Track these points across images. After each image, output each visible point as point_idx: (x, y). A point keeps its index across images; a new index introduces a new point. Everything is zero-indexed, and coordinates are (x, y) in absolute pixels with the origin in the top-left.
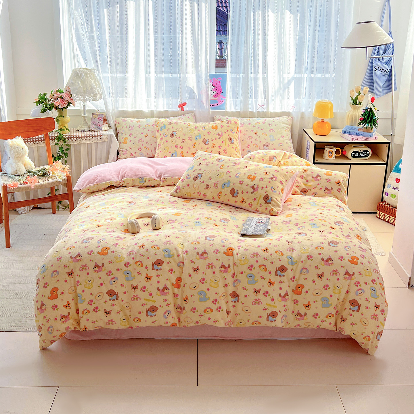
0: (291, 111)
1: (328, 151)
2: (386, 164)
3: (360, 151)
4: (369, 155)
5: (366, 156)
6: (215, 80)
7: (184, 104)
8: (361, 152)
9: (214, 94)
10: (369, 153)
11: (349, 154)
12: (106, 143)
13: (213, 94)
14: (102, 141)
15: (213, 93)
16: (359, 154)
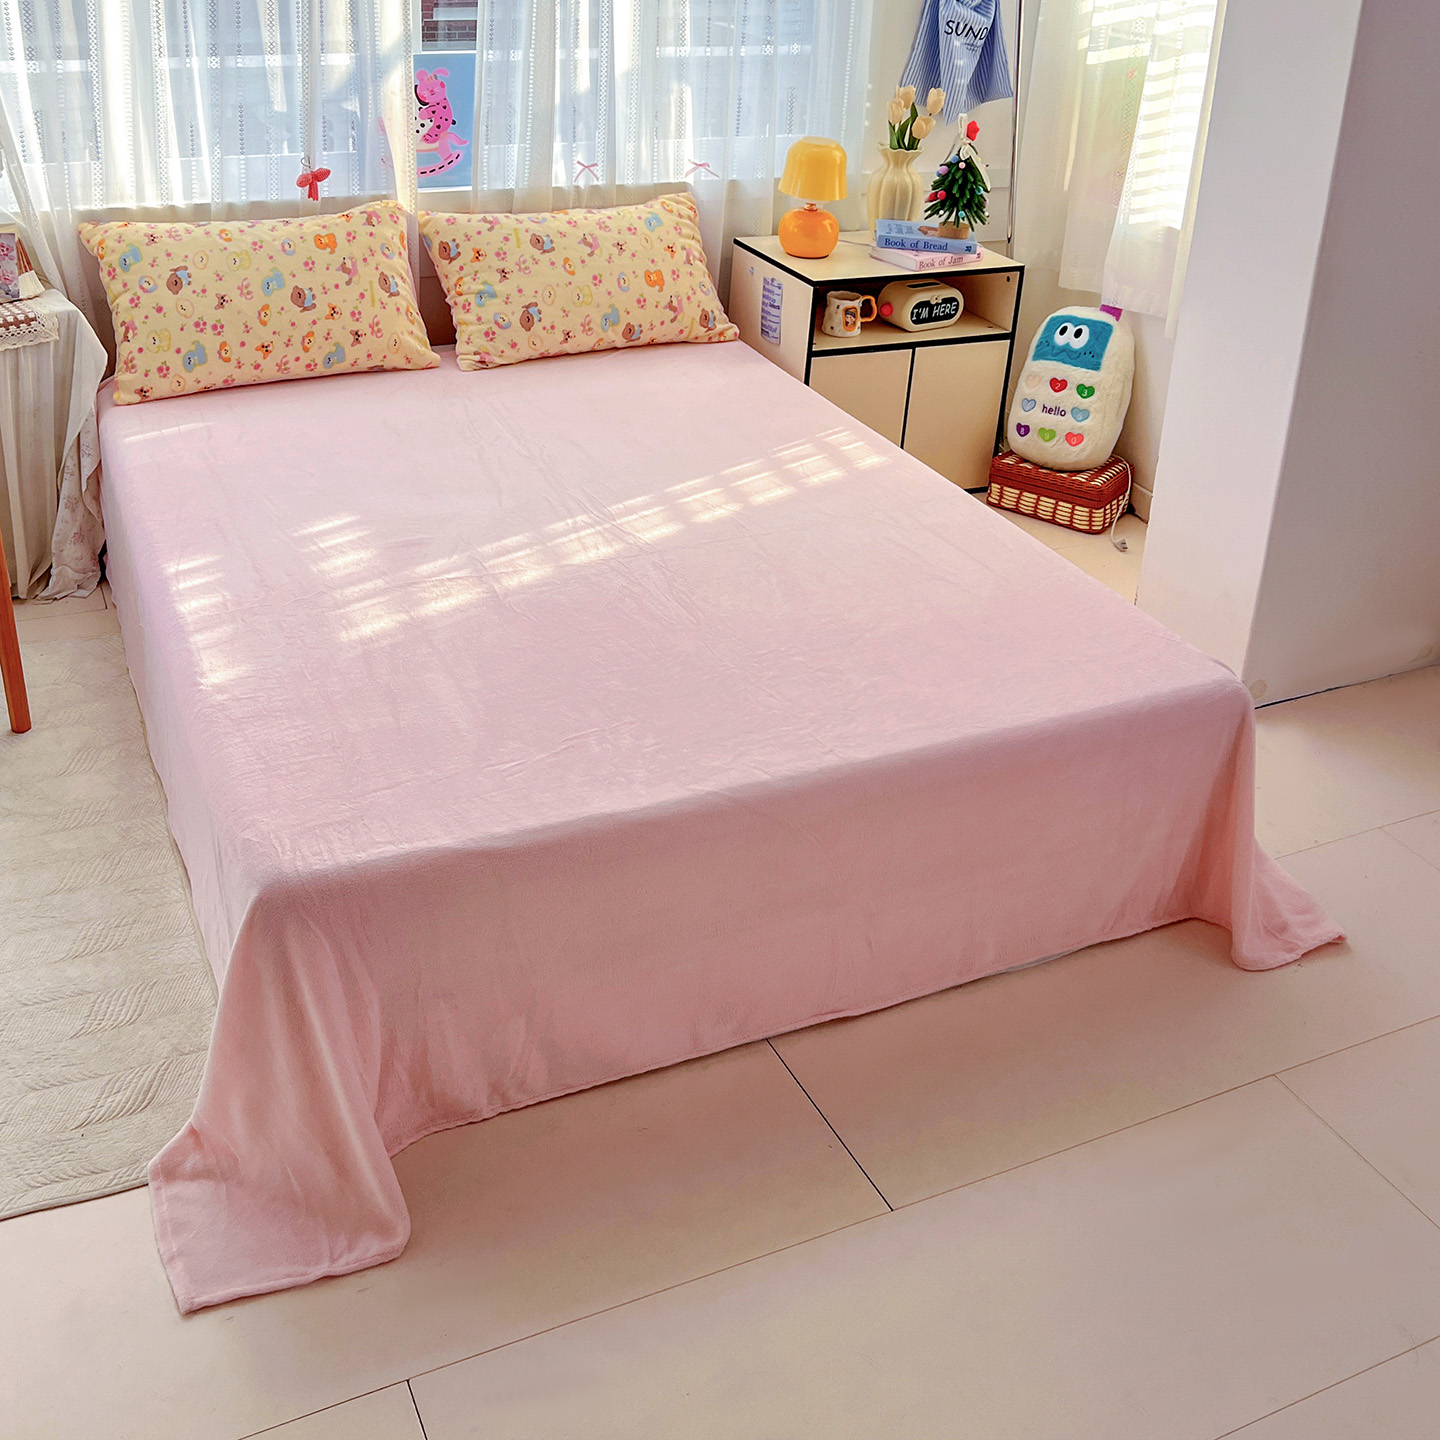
0: (690, 180)
1: (841, 308)
2: (1011, 336)
3: (933, 302)
4: (956, 310)
5: (949, 316)
6: (426, 78)
7: (322, 175)
8: (937, 304)
9: (424, 131)
10: (957, 306)
11: (904, 315)
12: (52, 344)
13: (420, 129)
14: (36, 342)
15: (423, 125)
16: (930, 312)
